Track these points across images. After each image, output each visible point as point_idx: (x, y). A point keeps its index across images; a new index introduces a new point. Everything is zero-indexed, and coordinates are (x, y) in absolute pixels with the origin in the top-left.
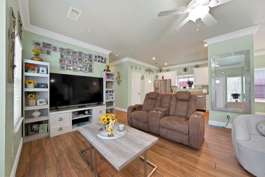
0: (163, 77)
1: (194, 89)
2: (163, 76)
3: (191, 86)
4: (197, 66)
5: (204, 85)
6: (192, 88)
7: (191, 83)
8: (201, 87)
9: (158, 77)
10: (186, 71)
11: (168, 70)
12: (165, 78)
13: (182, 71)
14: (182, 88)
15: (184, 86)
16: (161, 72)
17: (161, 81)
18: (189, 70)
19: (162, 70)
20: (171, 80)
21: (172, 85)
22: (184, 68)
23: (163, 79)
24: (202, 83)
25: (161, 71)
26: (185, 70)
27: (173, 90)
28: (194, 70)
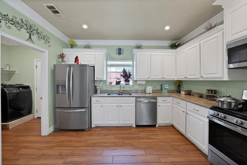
0: (77, 59)
1: (133, 86)
2: (77, 57)
3: (129, 81)
4: (139, 47)
5: (150, 80)
8: (144, 83)
9: (65, 59)
10: (120, 55)
11: (87, 47)
12: (81, 62)
13: (114, 54)
14: (113, 84)
15: (118, 80)
16: (71, 48)
17: (72, 68)
18: (125, 53)
19: (76, 44)
20: (94, 67)
21: (98, 77)
22: (118, 48)
23: (78, 63)
24: (147, 77)
25: (72, 46)
26: (120, 51)
27: (98, 89)
28: (136, 53)
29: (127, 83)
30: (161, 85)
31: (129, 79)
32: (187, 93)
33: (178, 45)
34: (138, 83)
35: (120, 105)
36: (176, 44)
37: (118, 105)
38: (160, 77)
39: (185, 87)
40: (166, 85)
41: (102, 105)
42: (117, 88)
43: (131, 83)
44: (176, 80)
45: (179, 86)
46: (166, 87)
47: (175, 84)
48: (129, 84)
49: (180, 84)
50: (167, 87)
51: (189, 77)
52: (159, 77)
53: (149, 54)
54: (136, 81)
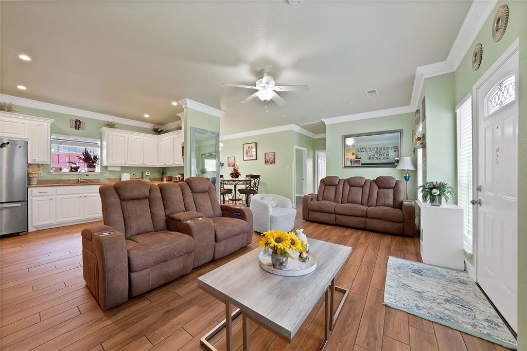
1: (101, 173)
3: (94, 167)
4: (111, 125)
5: (127, 166)
6: (96, 171)
7: (91, 159)
8: (119, 169)
10: (78, 129)
11: (6, 108)
13: (67, 127)
14: (66, 170)
15: (74, 166)
18: (87, 128)
20: (27, 142)
21: (35, 158)
22: (75, 119)
24: (124, 162)
26: (78, 124)
27: (34, 177)
28: (107, 132)
29: (92, 169)
30: (142, 173)
31: (95, 164)
32: (168, 179)
33: (161, 131)
34: (109, 169)
35: (85, 195)
36: (159, 130)
37: (81, 195)
38: (140, 163)
39: (169, 174)
40: (147, 173)
41: (51, 197)
42: (74, 176)
43: (98, 169)
44: (158, 166)
45: (163, 174)
46: (147, 174)
47: (159, 171)
48: (94, 171)
49: (164, 171)
50: (149, 174)
51: (167, 164)
52: (138, 163)
53: (126, 135)
54: (106, 167)
